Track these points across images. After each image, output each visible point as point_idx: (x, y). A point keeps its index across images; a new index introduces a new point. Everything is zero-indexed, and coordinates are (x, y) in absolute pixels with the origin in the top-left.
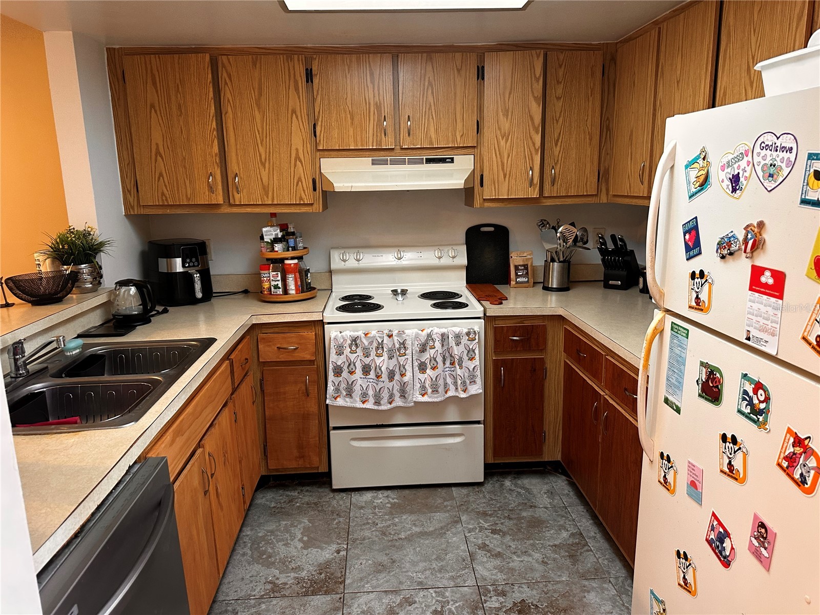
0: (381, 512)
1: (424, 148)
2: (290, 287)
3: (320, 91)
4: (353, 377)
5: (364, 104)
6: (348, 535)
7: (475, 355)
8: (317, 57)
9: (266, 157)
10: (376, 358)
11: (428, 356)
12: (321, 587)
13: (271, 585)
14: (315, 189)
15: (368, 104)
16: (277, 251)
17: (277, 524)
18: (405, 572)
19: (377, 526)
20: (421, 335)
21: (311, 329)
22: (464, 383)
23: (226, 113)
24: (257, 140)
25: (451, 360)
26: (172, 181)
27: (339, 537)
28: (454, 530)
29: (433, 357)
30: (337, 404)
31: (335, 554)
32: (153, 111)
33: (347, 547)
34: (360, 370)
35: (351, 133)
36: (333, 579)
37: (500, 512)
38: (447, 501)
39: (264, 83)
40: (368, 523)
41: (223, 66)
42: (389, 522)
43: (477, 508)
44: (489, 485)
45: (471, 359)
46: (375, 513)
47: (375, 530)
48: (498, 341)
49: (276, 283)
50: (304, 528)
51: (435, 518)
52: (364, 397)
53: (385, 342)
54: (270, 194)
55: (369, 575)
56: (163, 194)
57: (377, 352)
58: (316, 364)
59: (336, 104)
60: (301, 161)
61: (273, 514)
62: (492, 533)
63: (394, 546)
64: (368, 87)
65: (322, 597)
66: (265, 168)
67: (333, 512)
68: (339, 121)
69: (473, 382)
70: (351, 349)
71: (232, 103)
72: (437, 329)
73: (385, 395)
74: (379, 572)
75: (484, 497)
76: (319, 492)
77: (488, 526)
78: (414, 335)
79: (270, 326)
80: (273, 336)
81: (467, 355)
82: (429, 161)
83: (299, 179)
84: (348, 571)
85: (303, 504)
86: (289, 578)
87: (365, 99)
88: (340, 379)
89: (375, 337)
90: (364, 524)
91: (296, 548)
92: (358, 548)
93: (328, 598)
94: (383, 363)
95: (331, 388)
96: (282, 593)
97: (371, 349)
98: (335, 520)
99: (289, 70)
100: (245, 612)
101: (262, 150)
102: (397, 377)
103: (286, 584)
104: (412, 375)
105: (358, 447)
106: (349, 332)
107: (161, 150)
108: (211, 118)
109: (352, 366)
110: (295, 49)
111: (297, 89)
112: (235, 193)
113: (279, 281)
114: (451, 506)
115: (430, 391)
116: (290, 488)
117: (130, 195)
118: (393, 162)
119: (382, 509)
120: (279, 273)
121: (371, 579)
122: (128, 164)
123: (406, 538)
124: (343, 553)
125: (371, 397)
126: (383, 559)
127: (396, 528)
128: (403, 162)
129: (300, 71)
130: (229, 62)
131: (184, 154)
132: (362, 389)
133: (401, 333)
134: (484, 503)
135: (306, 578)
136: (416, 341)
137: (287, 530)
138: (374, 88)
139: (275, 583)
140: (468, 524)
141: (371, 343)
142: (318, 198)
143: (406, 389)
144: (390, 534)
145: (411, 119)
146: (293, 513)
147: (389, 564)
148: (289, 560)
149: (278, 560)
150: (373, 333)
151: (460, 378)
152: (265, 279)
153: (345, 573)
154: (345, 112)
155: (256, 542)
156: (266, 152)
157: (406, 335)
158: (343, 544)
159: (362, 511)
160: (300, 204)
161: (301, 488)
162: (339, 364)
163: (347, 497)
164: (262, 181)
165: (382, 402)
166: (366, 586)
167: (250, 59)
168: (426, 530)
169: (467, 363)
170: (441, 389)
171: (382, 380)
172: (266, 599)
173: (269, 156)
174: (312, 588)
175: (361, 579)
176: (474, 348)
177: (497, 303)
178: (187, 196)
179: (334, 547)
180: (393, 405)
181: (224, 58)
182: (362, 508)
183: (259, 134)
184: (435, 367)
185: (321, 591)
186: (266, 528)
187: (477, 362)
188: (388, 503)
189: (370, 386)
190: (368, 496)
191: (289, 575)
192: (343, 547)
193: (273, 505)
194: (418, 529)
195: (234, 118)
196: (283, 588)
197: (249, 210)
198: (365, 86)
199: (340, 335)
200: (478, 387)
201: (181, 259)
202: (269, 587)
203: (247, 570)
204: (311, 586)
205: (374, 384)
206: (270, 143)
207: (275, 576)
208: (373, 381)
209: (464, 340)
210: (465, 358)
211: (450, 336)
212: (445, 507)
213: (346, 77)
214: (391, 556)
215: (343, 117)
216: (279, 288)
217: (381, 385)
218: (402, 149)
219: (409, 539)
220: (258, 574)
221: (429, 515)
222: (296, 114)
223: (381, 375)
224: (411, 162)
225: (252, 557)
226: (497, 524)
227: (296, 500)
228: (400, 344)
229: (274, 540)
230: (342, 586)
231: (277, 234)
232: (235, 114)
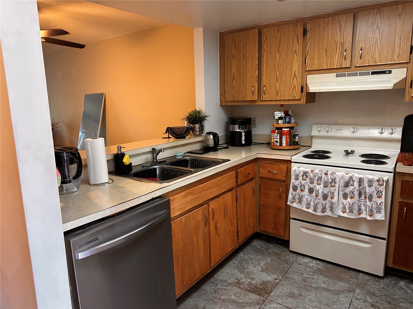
0: (309, 270)
1: (370, 66)
2: (283, 142)
3: (310, 40)
4: (303, 193)
5: (334, 44)
6: (285, 274)
7: (382, 195)
8: (310, 22)
9: (279, 76)
10: (317, 185)
11: (349, 190)
12: (258, 291)
13: (237, 280)
14: (302, 92)
15: (336, 43)
16: (279, 124)
17: (256, 256)
18: (303, 303)
19: (303, 276)
20: (346, 177)
21: (286, 164)
22: (371, 211)
23: (263, 56)
24: (276, 68)
25: (365, 195)
26: (238, 90)
27: (280, 273)
28: (346, 295)
29: (352, 191)
30: (293, 205)
31: (273, 280)
32: (233, 58)
33: (281, 279)
34: (307, 190)
35: (325, 60)
36: (265, 290)
37: (384, 297)
38: (352, 279)
39: (282, 39)
40: (299, 272)
41: (264, 33)
42: (311, 276)
43: (370, 289)
44: (388, 280)
45: (379, 197)
46: (306, 270)
47: (300, 277)
48: (403, 189)
49: (277, 140)
50: (267, 262)
51: (339, 284)
52: (308, 206)
53: (322, 177)
54: (279, 94)
55: (284, 296)
56: (234, 96)
57: (317, 182)
58: (286, 183)
59: (318, 45)
60: (296, 77)
61: (256, 251)
62: (370, 306)
63: (306, 288)
64: (337, 34)
65: (255, 295)
66: (278, 82)
67: (284, 261)
68: (319, 54)
69: (379, 212)
70: (303, 178)
71: (266, 51)
72: (357, 175)
73: (320, 208)
74: (290, 297)
75: (379, 285)
76: (283, 249)
77: (371, 301)
78: (341, 176)
79: (266, 160)
80: (266, 165)
81: (377, 194)
82: (373, 73)
83: (294, 86)
84: (275, 289)
85: (273, 252)
86: (246, 281)
87: (335, 41)
88: (296, 193)
89: (317, 173)
90: (296, 272)
91: (257, 270)
92: (286, 282)
93: (258, 297)
94: (320, 188)
95: (290, 196)
96: (240, 286)
97: (315, 180)
98: (283, 265)
99: (295, 31)
100: (221, 286)
101: (278, 73)
102: (329, 198)
103: (243, 283)
104: (337, 199)
105: (304, 232)
106: (303, 168)
107: (235, 76)
108: (256, 59)
109: (303, 187)
110: (300, 19)
111: (298, 40)
112: (263, 95)
113: (278, 139)
114: (353, 282)
115: (348, 211)
116: (271, 243)
117: (222, 96)
118: (349, 75)
119: (311, 268)
120: (279, 135)
121: (284, 298)
122: (223, 83)
123: (315, 287)
124: (278, 281)
125: (312, 206)
126: (296, 291)
127: (312, 280)
128: (356, 74)
129: (300, 30)
130: (267, 31)
131: (243, 77)
132: (307, 201)
133: (333, 174)
134: (377, 288)
135: (254, 284)
136: (342, 180)
137: (258, 261)
138: (341, 34)
139: (239, 280)
140: (358, 295)
141: (315, 176)
142: (303, 96)
143: (333, 207)
144: (307, 282)
145: (363, 49)
146: (266, 254)
147: (298, 296)
148: (251, 273)
149: (246, 272)
150: (317, 171)
151: (369, 207)
152: (273, 137)
153: (273, 290)
154: (322, 49)
155: (242, 260)
156: (280, 74)
157: (336, 175)
158: (280, 277)
159: (299, 266)
160: (293, 100)
161: (276, 245)
162: (296, 184)
163: (296, 257)
164: (276, 88)
165: (317, 210)
166: (279, 300)
167: (277, 28)
168: (329, 288)
169: (375, 198)
170: (355, 211)
171: (318, 198)
172: (232, 285)
173: (281, 76)
174: (253, 290)
175: (279, 296)
176: (382, 191)
177: (407, 164)
178: (243, 97)
179: (275, 276)
180: (324, 214)
181: (265, 29)
182: (300, 264)
183: (277, 65)
184: (352, 197)
185: (257, 293)
186: (249, 256)
187: (383, 200)
188: (316, 267)
189: (312, 200)
190: (307, 260)
191: (247, 280)
192: (279, 278)
193: (259, 247)
194: (324, 286)
195: (267, 57)
196: (241, 284)
197: (269, 103)
198: (336, 33)
199: (298, 169)
200: (382, 216)
201: (238, 125)
202: (236, 281)
203: (232, 270)
204: (254, 288)
205: (314, 200)
206: (282, 69)
207: (241, 277)
208: (314, 198)
209: (375, 184)
210: (375, 195)
211: (365, 180)
212: (349, 281)
213: (325, 30)
214: (301, 292)
215: (321, 52)
216: (278, 142)
217: (318, 201)
218: (356, 67)
219: (316, 288)
220: (235, 274)
221: (336, 281)
222: (296, 53)
223: (318, 195)
224: (361, 74)
225: (237, 266)
226: (378, 303)
227: (270, 249)
228: (332, 180)
229: (250, 263)
230: (267, 295)
231: (282, 115)
232: (267, 56)
